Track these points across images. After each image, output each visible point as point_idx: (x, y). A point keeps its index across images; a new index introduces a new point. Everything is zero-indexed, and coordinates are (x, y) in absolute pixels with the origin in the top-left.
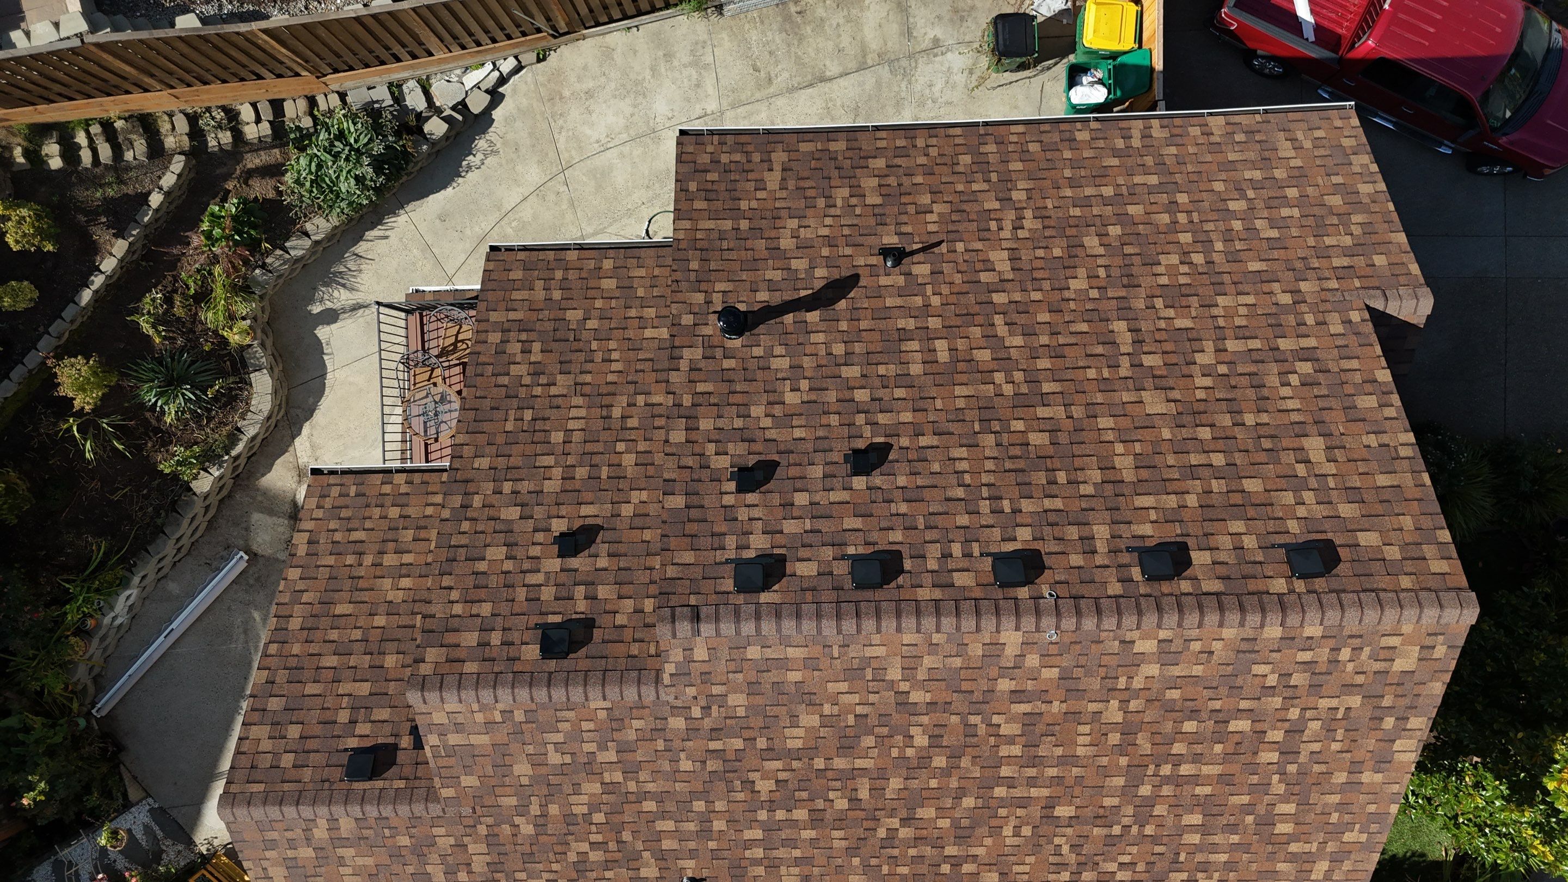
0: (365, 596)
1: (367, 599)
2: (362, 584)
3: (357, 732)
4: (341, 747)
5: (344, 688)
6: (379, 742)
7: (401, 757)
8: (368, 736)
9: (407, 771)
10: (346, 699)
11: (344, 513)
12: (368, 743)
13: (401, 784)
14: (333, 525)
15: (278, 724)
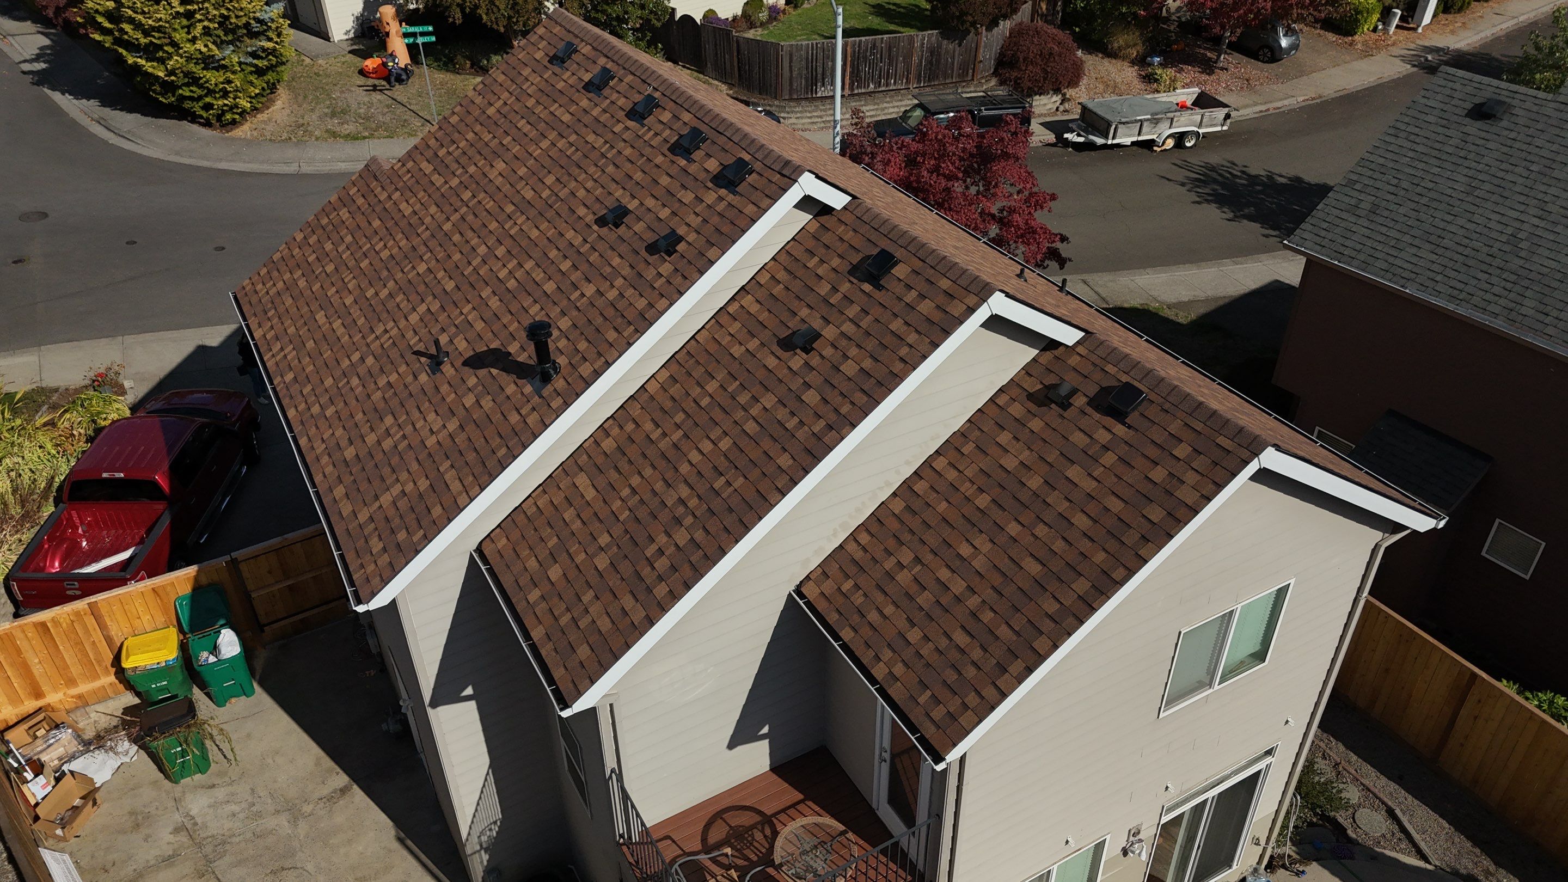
0: (1005, 564)
1: (1007, 560)
2: (997, 580)
3: (1109, 437)
4: (1131, 432)
5: (1089, 485)
6: (1098, 415)
7: (1092, 390)
8: (1104, 427)
9: (1097, 376)
10: (1095, 474)
11: (951, 676)
12: (1108, 421)
13: (1110, 368)
14: (970, 672)
15: (1167, 492)
